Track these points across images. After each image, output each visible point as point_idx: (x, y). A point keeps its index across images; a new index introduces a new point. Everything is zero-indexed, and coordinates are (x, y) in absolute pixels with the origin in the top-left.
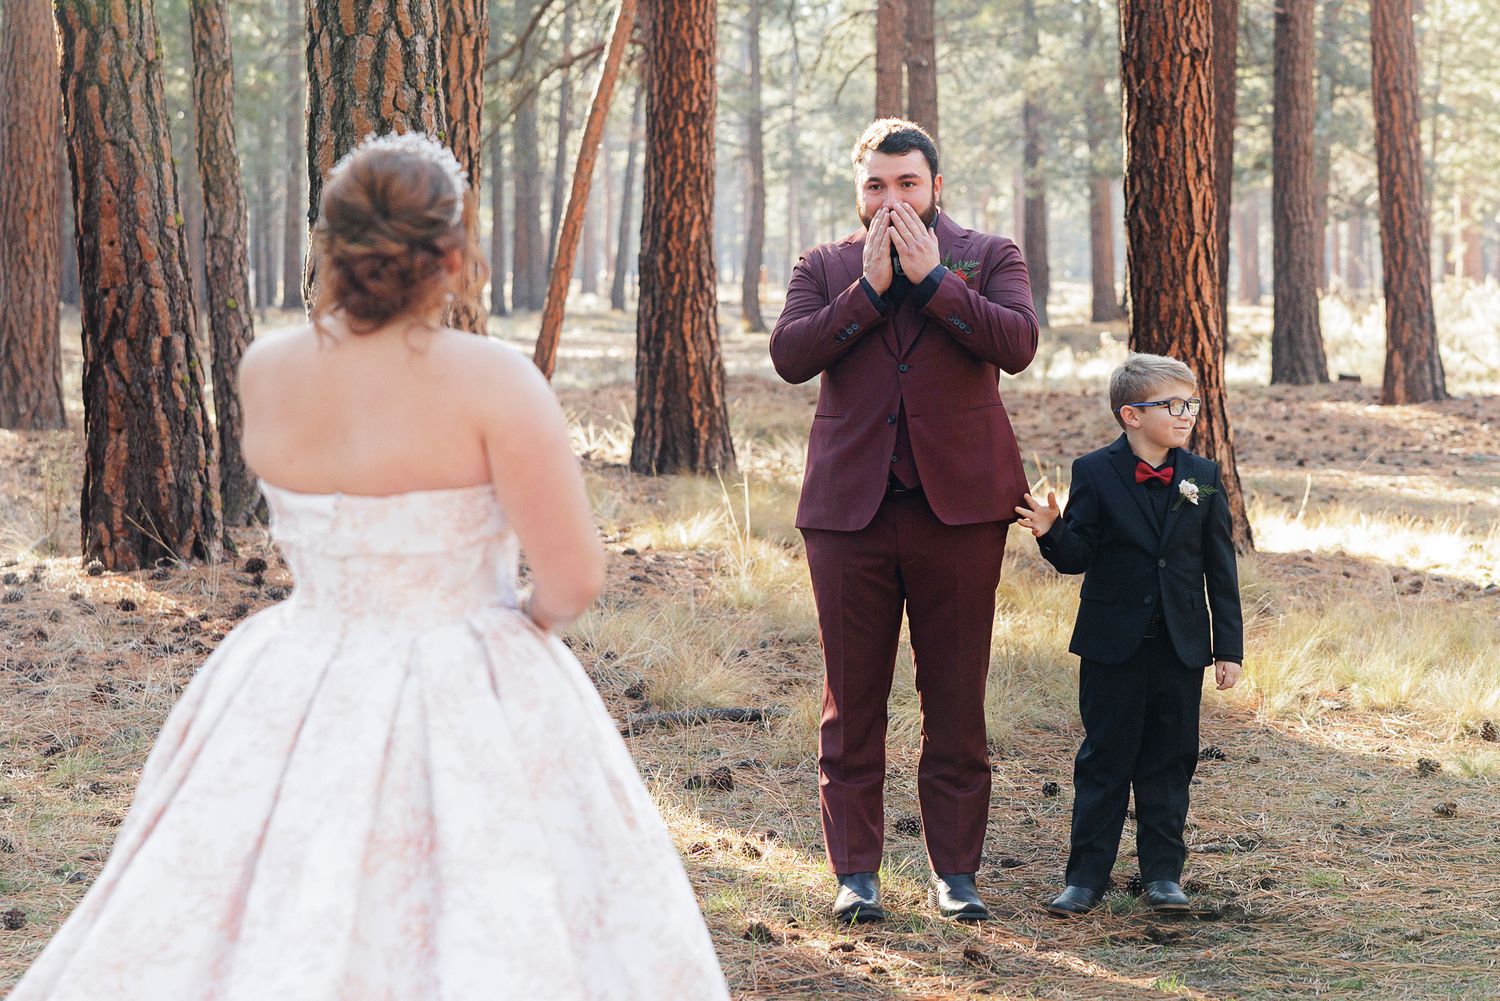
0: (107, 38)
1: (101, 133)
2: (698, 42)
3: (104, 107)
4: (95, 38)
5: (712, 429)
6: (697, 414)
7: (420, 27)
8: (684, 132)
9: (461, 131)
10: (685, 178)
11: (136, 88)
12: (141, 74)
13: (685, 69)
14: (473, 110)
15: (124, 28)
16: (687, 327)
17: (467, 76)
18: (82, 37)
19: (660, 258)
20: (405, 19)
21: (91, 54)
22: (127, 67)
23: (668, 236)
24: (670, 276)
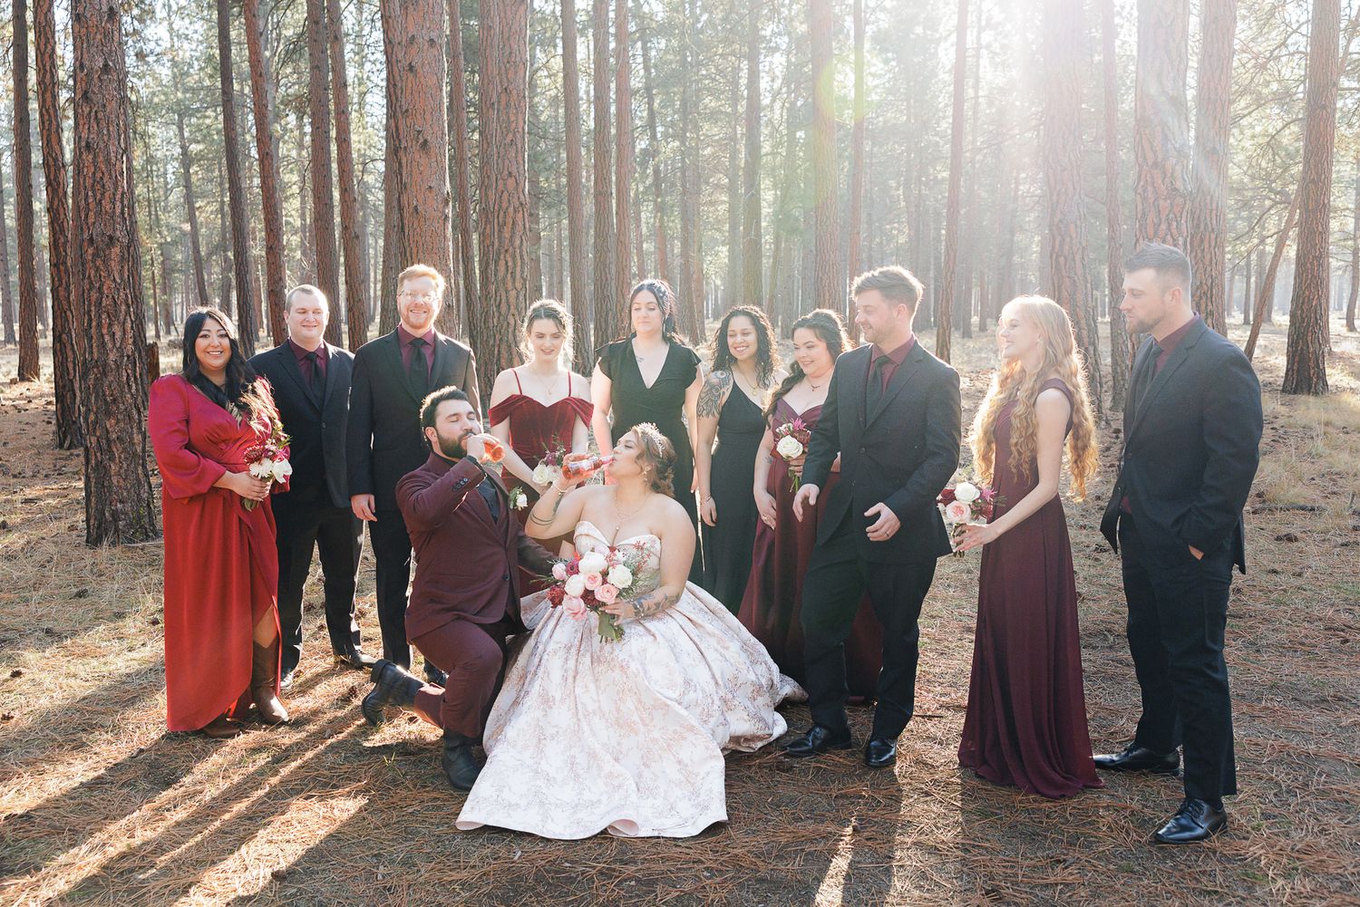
0: (1068, 239)
1: (1064, 274)
2: (1320, 228)
3: (1065, 264)
4: (1063, 240)
5: (1318, 378)
6: (1312, 372)
7: (1180, 234)
8: (1312, 264)
9: (1209, 269)
10: (1311, 281)
11: (1078, 257)
12: (1080, 252)
13: (1314, 239)
14: (1214, 261)
15: (1074, 236)
16: (1309, 338)
17: (1212, 249)
18: (1058, 239)
19: (1299, 312)
20: (1175, 231)
21: (1061, 245)
22: (1075, 249)
23: (1303, 303)
24: (1303, 319)
